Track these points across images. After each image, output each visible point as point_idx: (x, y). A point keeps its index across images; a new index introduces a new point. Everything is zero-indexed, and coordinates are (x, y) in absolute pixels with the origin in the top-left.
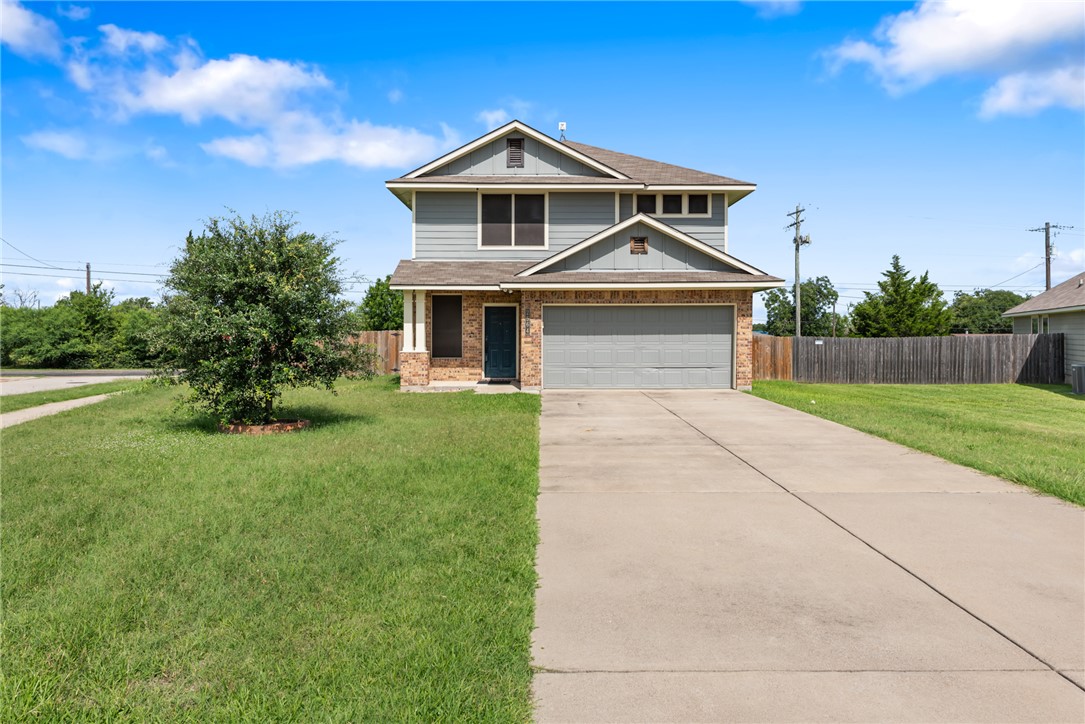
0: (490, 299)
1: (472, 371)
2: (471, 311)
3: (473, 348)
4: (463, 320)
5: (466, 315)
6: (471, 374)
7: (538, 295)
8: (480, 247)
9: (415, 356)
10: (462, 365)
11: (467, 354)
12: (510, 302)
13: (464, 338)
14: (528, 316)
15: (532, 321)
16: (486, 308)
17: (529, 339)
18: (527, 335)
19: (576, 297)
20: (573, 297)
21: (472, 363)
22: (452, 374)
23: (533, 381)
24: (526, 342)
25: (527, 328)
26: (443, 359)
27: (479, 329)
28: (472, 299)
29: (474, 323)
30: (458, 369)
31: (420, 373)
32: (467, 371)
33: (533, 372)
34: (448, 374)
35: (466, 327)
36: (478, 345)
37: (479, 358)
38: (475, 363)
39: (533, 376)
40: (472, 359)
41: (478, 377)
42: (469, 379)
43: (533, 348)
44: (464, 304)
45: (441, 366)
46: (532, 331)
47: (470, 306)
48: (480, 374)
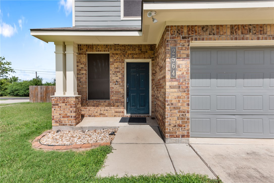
0: (130, 56)
1: (118, 110)
2: (116, 65)
3: (117, 93)
4: (110, 72)
5: (112, 68)
6: (117, 112)
7: (185, 30)
8: (122, 18)
9: (64, 100)
10: (109, 105)
11: (113, 97)
12: (145, 58)
13: (111, 85)
14: (174, 55)
15: (179, 62)
16: (127, 63)
17: (175, 83)
18: (173, 78)
19: (232, 33)
20: (229, 32)
21: (117, 104)
22: (102, 112)
23: (179, 132)
24: (171, 87)
25: (173, 70)
26: (95, 101)
27: (122, 78)
28: (117, 56)
29: (118, 74)
30: (107, 108)
31: (68, 114)
32: (113, 109)
33: (179, 122)
34: (99, 112)
35: (113, 78)
36: (121, 90)
37: (122, 100)
38: (119, 104)
39: (180, 126)
40: (117, 101)
41: (121, 114)
42: (115, 116)
43: (180, 94)
44: (111, 60)
45: (94, 106)
46: (178, 73)
47: (115, 61)
48: (123, 112)
